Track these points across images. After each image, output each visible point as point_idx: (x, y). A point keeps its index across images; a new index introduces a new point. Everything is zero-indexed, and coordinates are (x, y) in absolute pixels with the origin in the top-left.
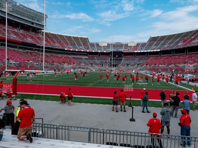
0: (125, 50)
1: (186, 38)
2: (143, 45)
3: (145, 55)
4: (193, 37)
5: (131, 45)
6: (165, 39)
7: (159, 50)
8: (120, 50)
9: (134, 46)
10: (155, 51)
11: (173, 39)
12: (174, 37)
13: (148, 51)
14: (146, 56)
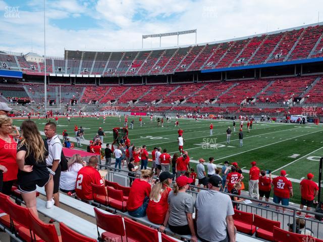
0: (24, 69)
1: (134, 61)
2: (59, 63)
3: (69, 82)
4: (146, 61)
5: (33, 60)
6: (95, 57)
7: (99, 76)
8: (11, 67)
9: (41, 64)
10: (91, 76)
11: (109, 59)
12: (110, 57)
13: (78, 76)
14: (70, 84)
